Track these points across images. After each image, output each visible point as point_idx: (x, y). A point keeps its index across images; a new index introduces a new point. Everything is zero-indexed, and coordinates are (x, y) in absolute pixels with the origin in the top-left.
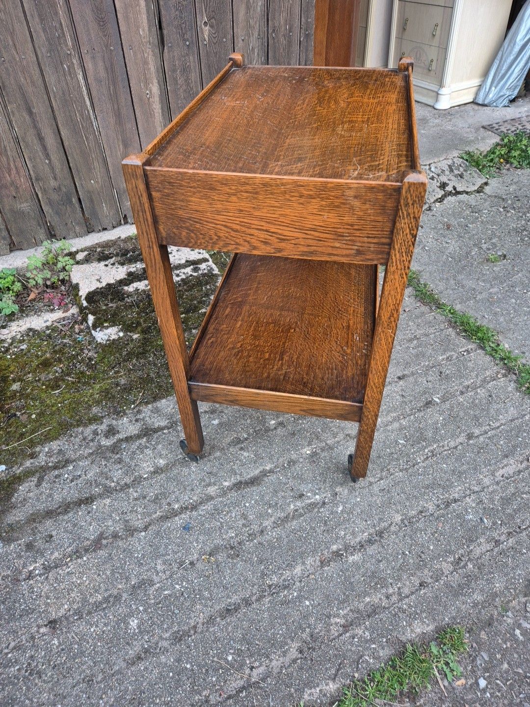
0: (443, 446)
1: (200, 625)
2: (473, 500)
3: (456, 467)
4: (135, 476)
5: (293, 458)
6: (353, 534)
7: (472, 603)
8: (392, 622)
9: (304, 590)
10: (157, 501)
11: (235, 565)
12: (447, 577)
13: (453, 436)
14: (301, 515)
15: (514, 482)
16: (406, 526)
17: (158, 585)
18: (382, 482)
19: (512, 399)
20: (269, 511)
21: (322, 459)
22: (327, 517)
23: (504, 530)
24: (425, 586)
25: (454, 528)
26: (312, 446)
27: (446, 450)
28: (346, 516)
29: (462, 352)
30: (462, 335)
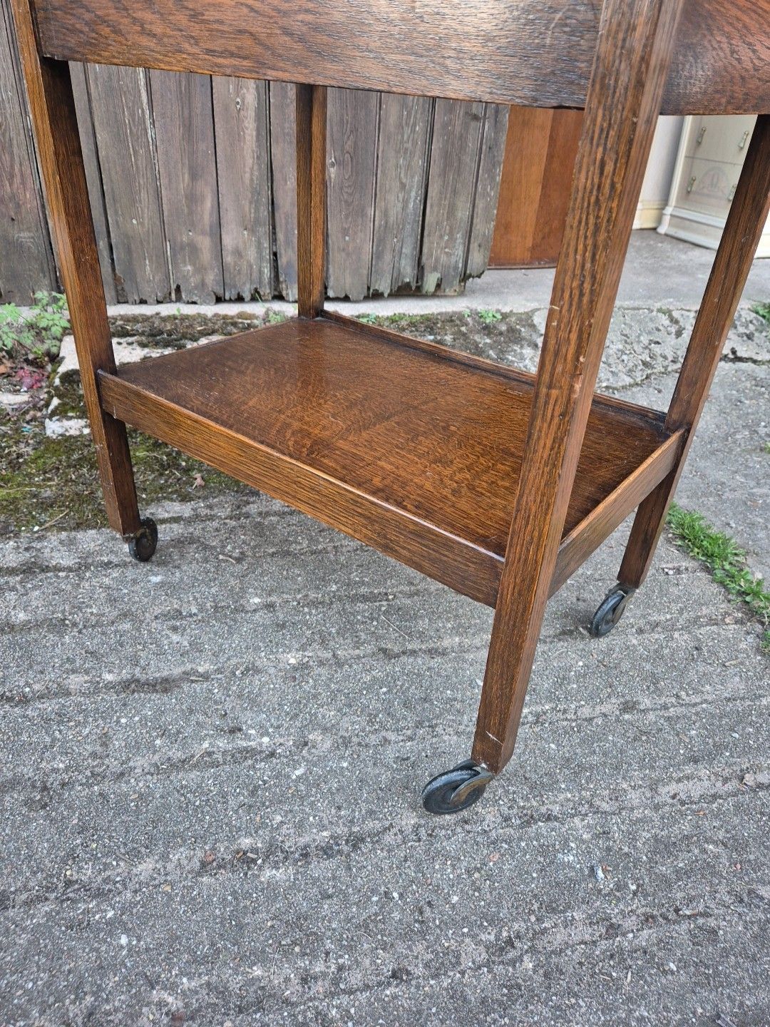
0: (565, 711)
2: (589, 826)
3: (576, 754)
5: (258, 663)
6: (300, 826)
9: (135, 911)
11: (26, 822)
12: (463, 973)
13: (593, 698)
14: (214, 764)
15: (693, 812)
16: (419, 840)
18: (409, 744)
19: (742, 663)
20: (158, 742)
21: (312, 677)
22: (263, 781)
23: (637, 907)
24: (402, 980)
25: (521, 872)
26: (306, 653)
27: (566, 719)
28: (303, 788)
29: (667, 568)
30: (676, 545)
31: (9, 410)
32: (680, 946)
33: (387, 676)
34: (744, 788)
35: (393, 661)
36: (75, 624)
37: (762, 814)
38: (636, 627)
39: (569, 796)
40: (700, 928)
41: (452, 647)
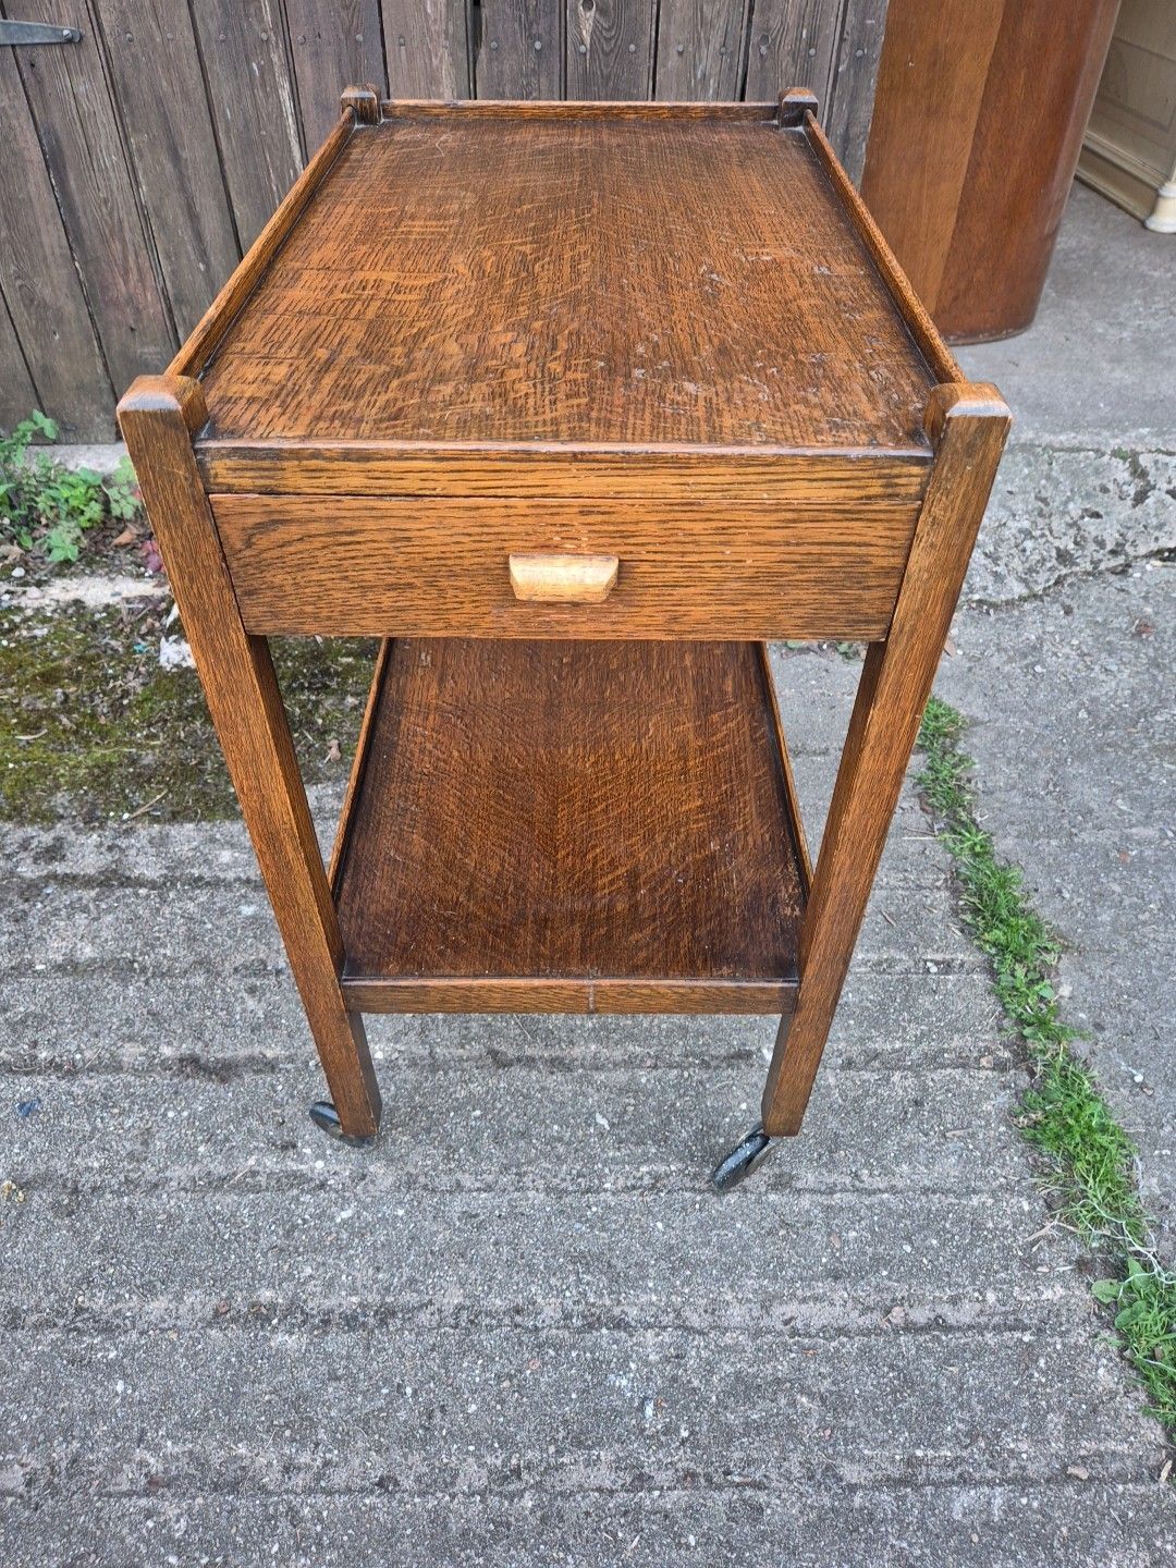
2: (661, 1345)
3: (685, 1242)
4: (23, 960)
6: (329, 1285)
8: (250, 1530)
9: (137, 1355)
10: (19, 1028)
11: (50, 1230)
14: (256, 1189)
16: (456, 1327)
18: (484, 1195)
19: (972, 1135)
20: (202, 1149)
22: (304, 1220)
23: (680, 1460)
24: (387, 1490)
25: (560, 1390)
26: (398, 1046)
27: (693, 1189)
28: (345, 1236)
29: (932, 961)
30: (963, 921)
31: (124, 612)
32: (712, 1517)
33: (487, 1092)
34: (885, 1326)
35: (500, 1071)
36: (144, 970)
37: (892, 1367)
38: (844, 1056)
39: (654, 1298)
40: (744, 1501)
41: (584, 1059)
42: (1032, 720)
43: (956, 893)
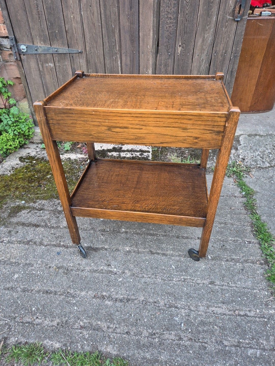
0: (193, 280)
1: (34, 291)
2: (185, 312)
3: (191, 292)
4: (58, 225)
5: (119, 248)
6: (117, 293)
7: (143, 356)
8: (100, 338)
9: (79, 302)
10: (57, 238)
11: (63, 277)
12: (141, 337)
13: (203, 278)
14: (102, 273)
15: (216, 317)
16: (142, 304)
17: (33, 268)
18: (148, 279)
19: (255, 278)
20: (92, 264)
21: (131, 255)
22: (112, 280)
23: (189, 336)
24: (128, 334)
25: (164, 319)
26: (131, 248)
27: (193, 282)
28: (120, 284)
29: (246, 241)
30: (254, 233)
31: (78, 160)
32: (195, 348)
33: (149, 259)
34: (234, 314)
35: (152, 255)
36: (81, 229)
37: (235, 323)
38: (226, 259)
39: (184, 303)
40: (202, 346)
41: (170, 254)
42: (271, 193)
43: (252, 227)
